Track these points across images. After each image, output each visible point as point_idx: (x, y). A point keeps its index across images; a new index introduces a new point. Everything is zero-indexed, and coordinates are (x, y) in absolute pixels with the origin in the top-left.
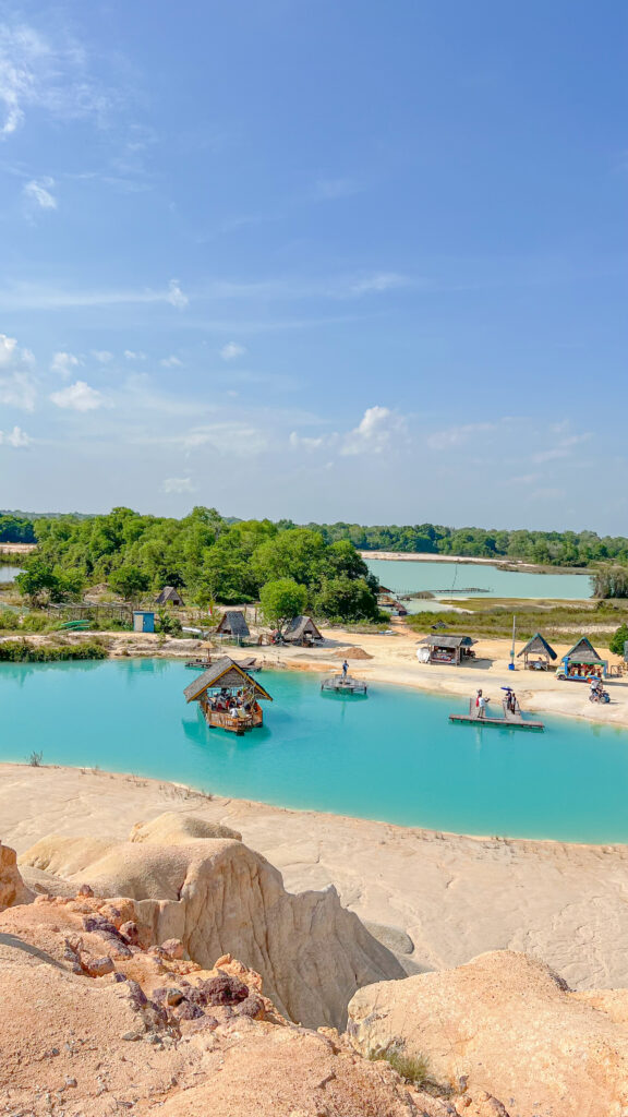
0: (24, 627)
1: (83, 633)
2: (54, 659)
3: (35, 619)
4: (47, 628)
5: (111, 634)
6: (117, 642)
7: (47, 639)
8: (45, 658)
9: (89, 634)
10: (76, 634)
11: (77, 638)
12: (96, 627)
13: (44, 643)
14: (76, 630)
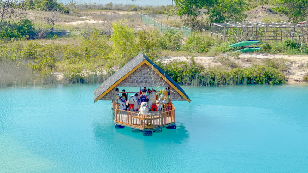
0: (188, 48)
1: (254, 56)
2: (226, 83)
3: (198, 39)
4: (213, 49)
5: (286, 57)
6: (294, 66)
7: (215, 61)
8: (216, 81)
9: (261, 56)
10: (247, 56)
11: (248, 60)
12: (267, 49)
13: (213, 65)
14: (245, 52)
